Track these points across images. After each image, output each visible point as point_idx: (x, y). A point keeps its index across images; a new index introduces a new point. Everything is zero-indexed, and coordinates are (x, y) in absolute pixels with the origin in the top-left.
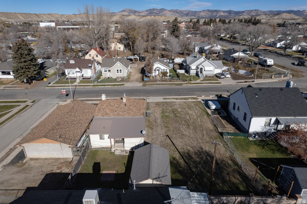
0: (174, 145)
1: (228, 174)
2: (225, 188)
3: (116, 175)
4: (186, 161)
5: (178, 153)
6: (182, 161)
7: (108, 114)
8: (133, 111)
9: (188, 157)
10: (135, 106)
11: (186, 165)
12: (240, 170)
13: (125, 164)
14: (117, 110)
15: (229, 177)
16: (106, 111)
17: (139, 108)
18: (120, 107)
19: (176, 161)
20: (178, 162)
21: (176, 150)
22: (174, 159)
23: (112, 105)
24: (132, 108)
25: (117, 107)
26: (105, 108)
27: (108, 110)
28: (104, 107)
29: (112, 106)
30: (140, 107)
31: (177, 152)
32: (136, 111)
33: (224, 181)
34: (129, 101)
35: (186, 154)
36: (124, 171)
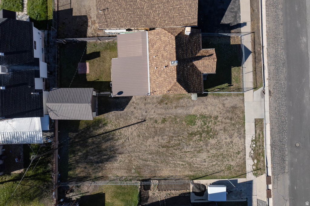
0: (127, 126)
1: (85, 168)
2: (70, 160)
3: (85, 75)
4: (102, 136)
5: (112, 129)
6: (101, 131)
7: (153, 47)
8: (158, 78)
9: (107, 138)
10: (165, 80)
11: (96, 134)
12: (89, 179)
13: (98, 79)
14: (159, 58)
15: (82, 168)
16: (157, 43)
17: (162, 86)
18: (164, 60)
19: (102, 126)
20: (100, 128)
21: (118, 127)
22: (105, 124)
23: (167, 48)
24: (163, 75)
25: (162, 56)
26: (161, 40)
27: (158, 45)
28: (163, 38)
29: (164, 49)
30: (165, 87)
31: (114, 128)
32: (157, 83)
33: (77, 162)
34: (173, 71)
35: (111, 137)
36: (88, 80)
